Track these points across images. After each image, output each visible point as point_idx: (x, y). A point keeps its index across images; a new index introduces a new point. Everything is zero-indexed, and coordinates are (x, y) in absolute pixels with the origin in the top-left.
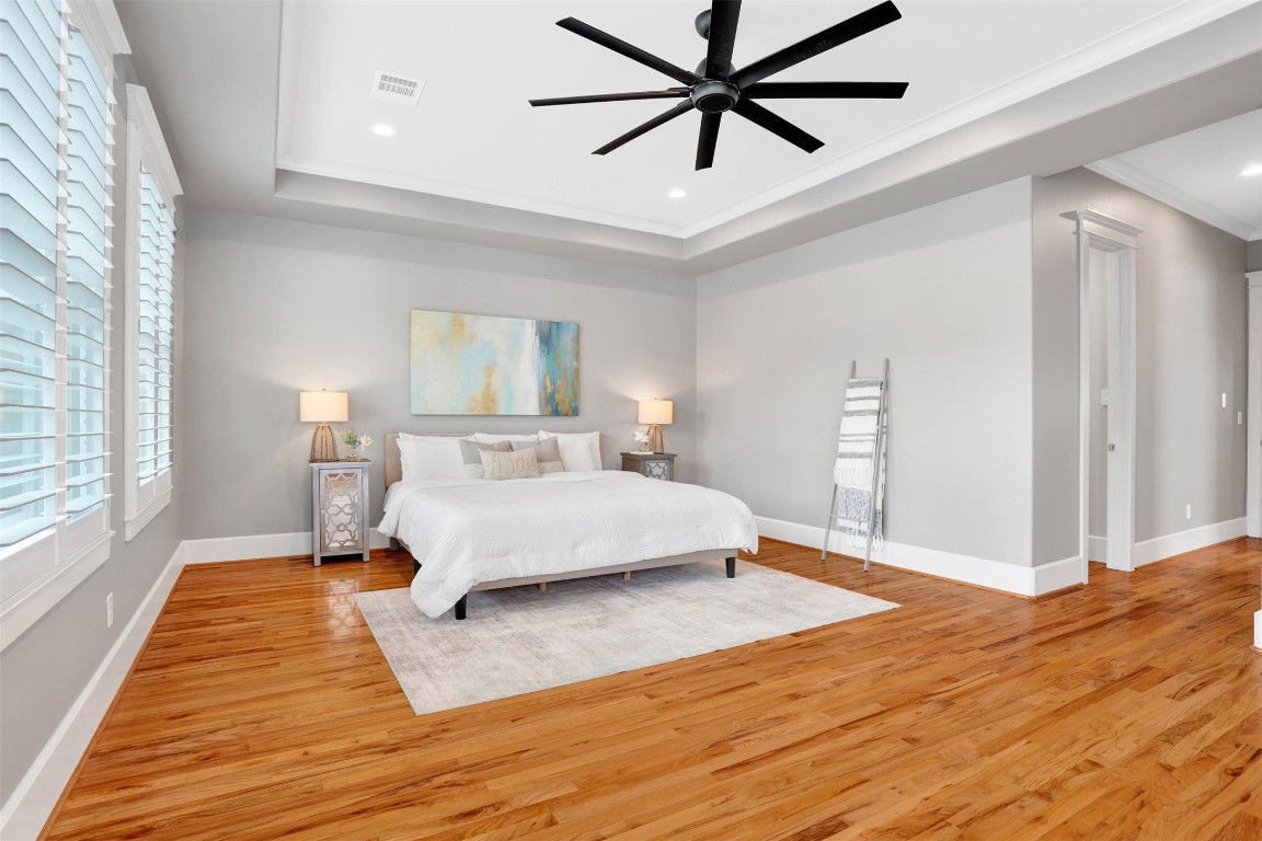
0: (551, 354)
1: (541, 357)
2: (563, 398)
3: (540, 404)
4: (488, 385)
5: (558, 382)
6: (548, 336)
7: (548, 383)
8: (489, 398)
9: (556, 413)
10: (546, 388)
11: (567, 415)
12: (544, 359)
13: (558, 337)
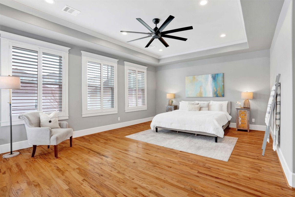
0: (216, 82)
1: (213, 83)
2: (220, 92)
3: (213, 94)
4: (201, 90)
5: (218, 88)
6: (215, 78)
7: (215, 89)
8: (201, 93)
9: (217, 96)
10: (214, 90)
11: (220, 97)
12: (214, 83)
13: (217, 77)
